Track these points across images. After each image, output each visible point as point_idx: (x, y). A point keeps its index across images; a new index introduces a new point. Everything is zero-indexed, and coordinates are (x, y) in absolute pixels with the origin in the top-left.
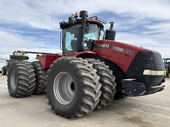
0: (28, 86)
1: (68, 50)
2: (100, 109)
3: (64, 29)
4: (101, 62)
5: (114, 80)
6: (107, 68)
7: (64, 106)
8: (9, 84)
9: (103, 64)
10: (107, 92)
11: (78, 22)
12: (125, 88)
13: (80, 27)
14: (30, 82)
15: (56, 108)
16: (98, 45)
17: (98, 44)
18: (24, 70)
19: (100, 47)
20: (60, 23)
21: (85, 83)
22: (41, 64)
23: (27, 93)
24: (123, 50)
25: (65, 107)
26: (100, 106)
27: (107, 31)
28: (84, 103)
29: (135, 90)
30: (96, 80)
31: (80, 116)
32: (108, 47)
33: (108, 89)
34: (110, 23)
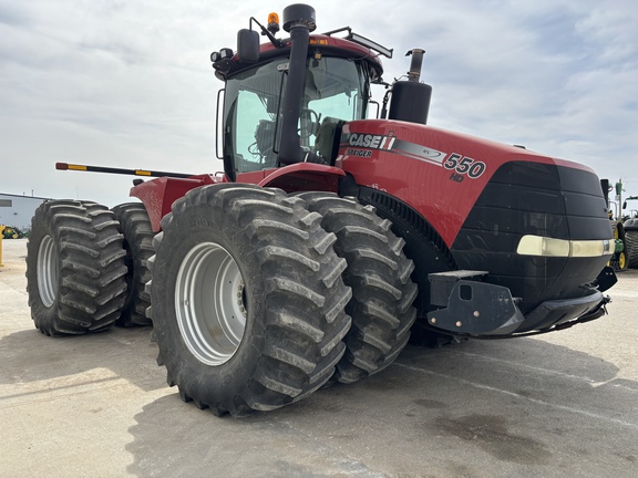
0: (98, 296)
1: (246, 162)
2: (351, 385)
3: (229, 78)
4: (359, 206)
5: (405, 273)
6: (379, 230)
7: (212, 372)
8: (33, 288)
9: (365, 215)
10: (377, 321)
11: (280, 51)
12: (443, 304)
13: (286, 72)
14: (105, 282)
15: (182, 376)
16: (354, 140)
17: (355, 136)
18: (81, 235)
19: (363, 147)
20: (215, 57)
21: (282, 286)
22: (146, 213)
23: (94, 323)
24: (444, 160)
25: (214, 375)
26: (351, 374)
27: (398, 88)
28: (278, 361)
29: (476, 314)
30: (331, 275)
31: (263, 408)
32: (389, 148)
33: (381, 310)
34: (408, 54)
